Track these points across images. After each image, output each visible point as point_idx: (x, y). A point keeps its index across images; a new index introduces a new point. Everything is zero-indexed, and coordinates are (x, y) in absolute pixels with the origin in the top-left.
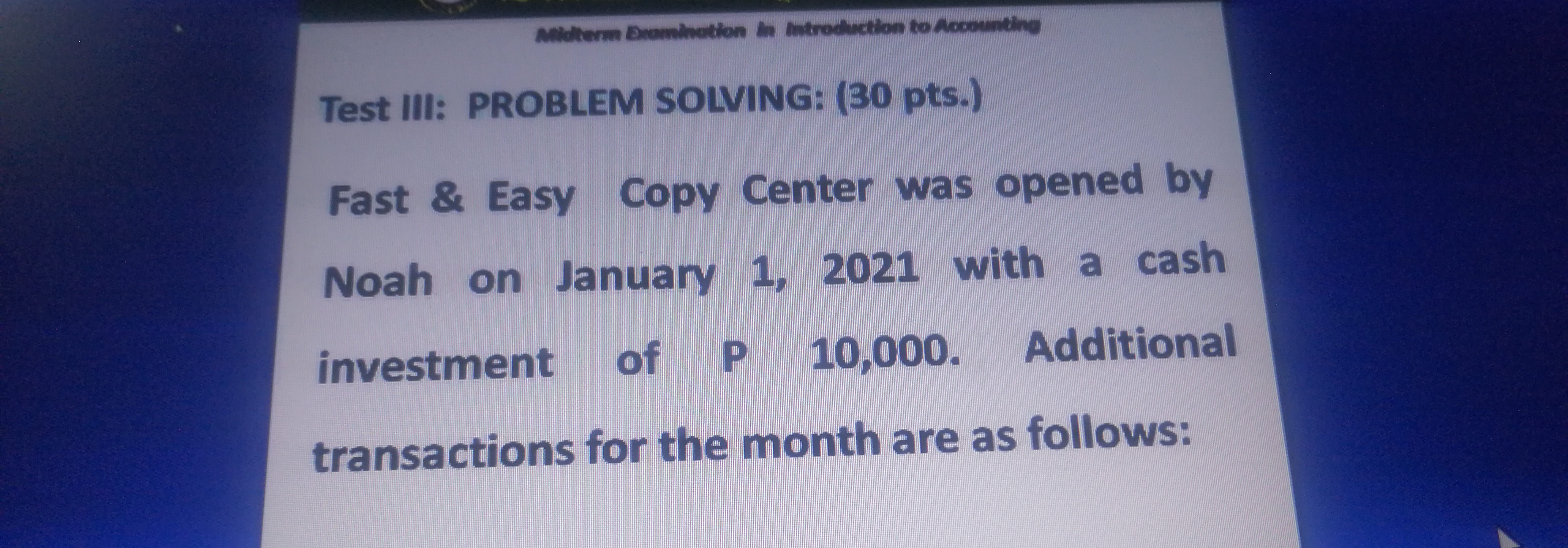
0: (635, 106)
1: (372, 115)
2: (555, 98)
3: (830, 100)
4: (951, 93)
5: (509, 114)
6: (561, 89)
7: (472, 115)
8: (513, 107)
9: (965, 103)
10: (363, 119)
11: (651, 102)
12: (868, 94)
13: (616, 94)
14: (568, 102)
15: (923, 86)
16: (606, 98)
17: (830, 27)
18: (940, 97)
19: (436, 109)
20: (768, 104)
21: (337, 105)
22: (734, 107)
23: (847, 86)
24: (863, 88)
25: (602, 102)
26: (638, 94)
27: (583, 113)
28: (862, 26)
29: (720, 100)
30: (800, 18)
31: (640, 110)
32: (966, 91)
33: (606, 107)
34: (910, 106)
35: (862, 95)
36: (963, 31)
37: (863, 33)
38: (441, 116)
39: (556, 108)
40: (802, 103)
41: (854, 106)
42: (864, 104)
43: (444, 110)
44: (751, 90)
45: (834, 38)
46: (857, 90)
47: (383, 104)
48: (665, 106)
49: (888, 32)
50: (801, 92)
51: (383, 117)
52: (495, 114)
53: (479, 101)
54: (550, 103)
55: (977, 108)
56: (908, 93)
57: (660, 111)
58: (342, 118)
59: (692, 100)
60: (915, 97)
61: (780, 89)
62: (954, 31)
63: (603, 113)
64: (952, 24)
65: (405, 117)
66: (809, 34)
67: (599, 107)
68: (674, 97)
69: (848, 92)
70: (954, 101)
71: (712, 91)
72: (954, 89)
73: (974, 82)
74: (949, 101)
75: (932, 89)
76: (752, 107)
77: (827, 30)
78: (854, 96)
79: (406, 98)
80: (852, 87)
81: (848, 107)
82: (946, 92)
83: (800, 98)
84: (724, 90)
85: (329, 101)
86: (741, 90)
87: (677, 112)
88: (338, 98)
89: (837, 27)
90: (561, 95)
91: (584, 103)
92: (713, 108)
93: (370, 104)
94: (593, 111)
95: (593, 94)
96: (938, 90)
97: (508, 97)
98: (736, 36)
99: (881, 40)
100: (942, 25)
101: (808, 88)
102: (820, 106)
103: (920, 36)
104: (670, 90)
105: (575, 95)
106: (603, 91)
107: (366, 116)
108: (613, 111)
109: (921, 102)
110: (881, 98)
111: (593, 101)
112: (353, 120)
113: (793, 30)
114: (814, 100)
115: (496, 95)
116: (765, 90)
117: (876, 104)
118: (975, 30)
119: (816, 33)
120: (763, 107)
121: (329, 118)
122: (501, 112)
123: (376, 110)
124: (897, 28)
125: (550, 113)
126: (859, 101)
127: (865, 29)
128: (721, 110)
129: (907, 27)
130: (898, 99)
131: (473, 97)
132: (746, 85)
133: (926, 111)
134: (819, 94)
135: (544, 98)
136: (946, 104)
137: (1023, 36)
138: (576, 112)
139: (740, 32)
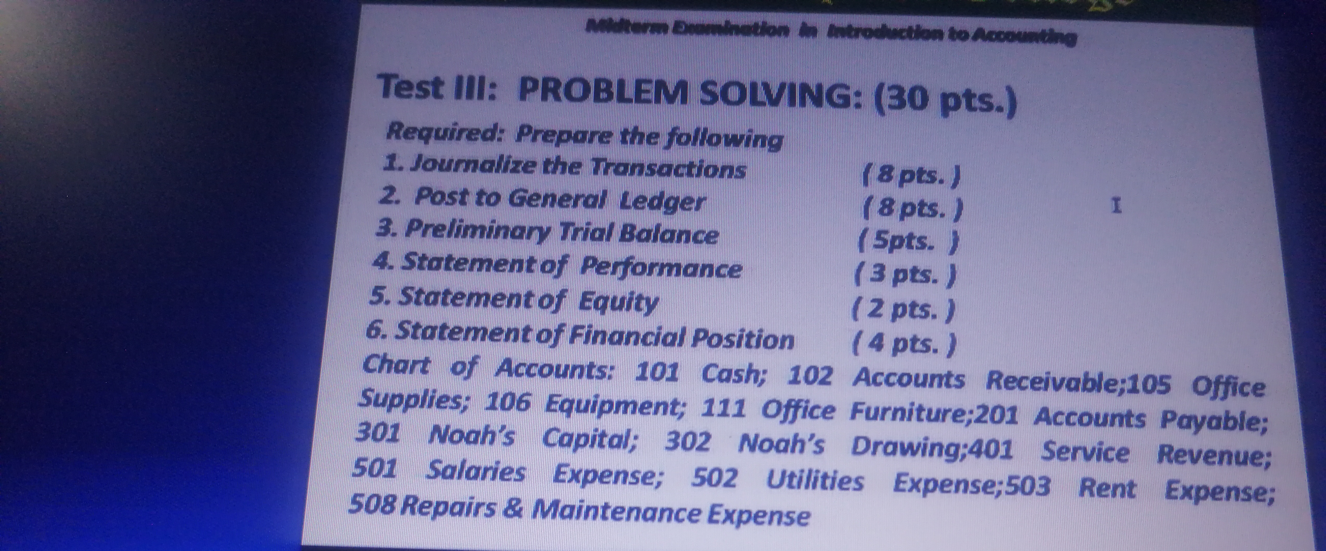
0: (679, 97)
1: (426, 93)
2: (603, 86)
3: (868, 99)
4: (987, 99)
5: (557, 98)
6: (608, 77)
7: (523, 97)
8: (561, 91)
9: (1000, 109)
10: (418, 96)
11: (695, 93)
12: (906, 96)
13: (661, 85)
14: (615, 90)
15: (960, 91)
16: (652, 87)
17: (870, 30)
18: (976, 103)
19: (487, 91)
20: (808, 100)
21: (394, 83)
22: (774, 102)
23: (886, 88)
24: (901, 90)
25: (648, 91)
26: (682, 86)
27: (630, 101)
28: (902, 31)
29: (761, 95)
30: (843, 20)
31: (684, 101)
32: (1000, 98)
33: (652, 96)
34: (946, 110)
35: (900, 96)
36: (1002, 41)
37: (902, 38)
38: (492, 97)
39: (603, 95)
40: (841, 101)
41: (891, 107)
42: (901, 105)
43: (496, 92)
44: (792, 86)
45: (874, 40)
46: (895, 92)
47: (438, 83)
48: (708, 98)
49: (926, 38)
50: (843, 92)
51: (437, 96)
52: (544, 98)
53: (530, 85)
54: (598, 91)
55: (1011, 115)
56: (945, 97)
57: (703, 102)
58: (398, 94)
59: (733, 94)
60: (951, 102)
61: (819, 87)
62: (991, 40)
63: (648, 101)
64: (991, 33)
65: (458, 95)
66: (850, 37)
67: (644, 96)
68: (718, 90)
69: (886, 94)
70: (990, 108)
71: (754, 86)
72: (989, 96)
73: (1009, 89)
74: (985, 106)
75: (969, 95)
76: (792, 103)
77: (869, 33)
78: (892, 97)
79: (460, 79)
80: (890, 88)
81: (886, 109)
82: (982, 98)
83: (839, 96)
84: (766, 86)
85: (387, 78)
86: (782, 86)
87: (720, 103)
88: (396, 76)
89: (877, 30)
90: (609, 84)
91: (630, 92)
92: (755, 102)
93: (426, 83)
94: (638, 100)
95: (639, 83)
96: (974, 95)
97: (557, 82)
98: (780, 35)
99: (921, 43)
100: (980, 35)
101: (847, 88)
102: (858, 106)
103: (958, 42)
104: (714, 83)
105: (621, 83)
106: (650, 81)
107: (421, 93)
108: (658, 100)
109: (957, 107)
110: (918, 101)
111: (639, 91)
112: (409, 96)
113: (834, 31)
114: (853, 100)
115: (546, 80)
116: (805, 88)
117: (914, 106)
118: (1011, 41)
119: (857, 36)
120: (803, 104)
121: (386, 94)
122: (550, 97)
123: (430, 88)
124: (937, 35)
125: (597, 99)
126: (896, 102)
127: (904, 34)
128: (763, 104)
129: (946, 35)
130: (935, 102)
131: (524, 80)
132: (788, 82)
133: (962, 115)
134: (858, 94)
135: (592, 85)
136: (982, 110)
137: (1059, 48)
138: (622, 99)
139: (784, 31)
